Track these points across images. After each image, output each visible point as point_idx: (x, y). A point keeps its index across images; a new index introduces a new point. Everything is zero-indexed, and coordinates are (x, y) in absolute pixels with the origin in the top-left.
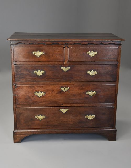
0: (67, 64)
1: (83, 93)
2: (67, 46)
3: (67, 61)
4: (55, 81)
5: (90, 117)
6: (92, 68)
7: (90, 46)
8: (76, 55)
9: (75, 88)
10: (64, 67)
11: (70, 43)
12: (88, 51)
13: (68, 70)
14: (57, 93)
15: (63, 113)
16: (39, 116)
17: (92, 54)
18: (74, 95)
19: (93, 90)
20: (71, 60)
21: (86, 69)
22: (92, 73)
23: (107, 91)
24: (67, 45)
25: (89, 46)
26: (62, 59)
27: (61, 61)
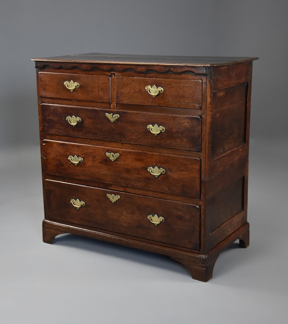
0: (114, 109)
1: (142, 167)
2: (114, 74)
3: (115, 102)
4: (98, 138)
5: (156, 220)
6: (156, 119)
7: (152, 75)
8: (127, 92)
9: (128, 157)
10: (109, 112)
11: (118, 68)
12: (147, 85)
13: (116, 120)
14: (101, 162)
15: (111, 202)
16: (76, 200)
17: (153, 91)
18: (128, 171)
19: (158, 165)
20: (120, 101)
21: (146, 121)
22: (155, 130)
23: (182, 171)
24: (114, 72)
25: (149, 75)
26: (106, 97)
27: (105, 101)
